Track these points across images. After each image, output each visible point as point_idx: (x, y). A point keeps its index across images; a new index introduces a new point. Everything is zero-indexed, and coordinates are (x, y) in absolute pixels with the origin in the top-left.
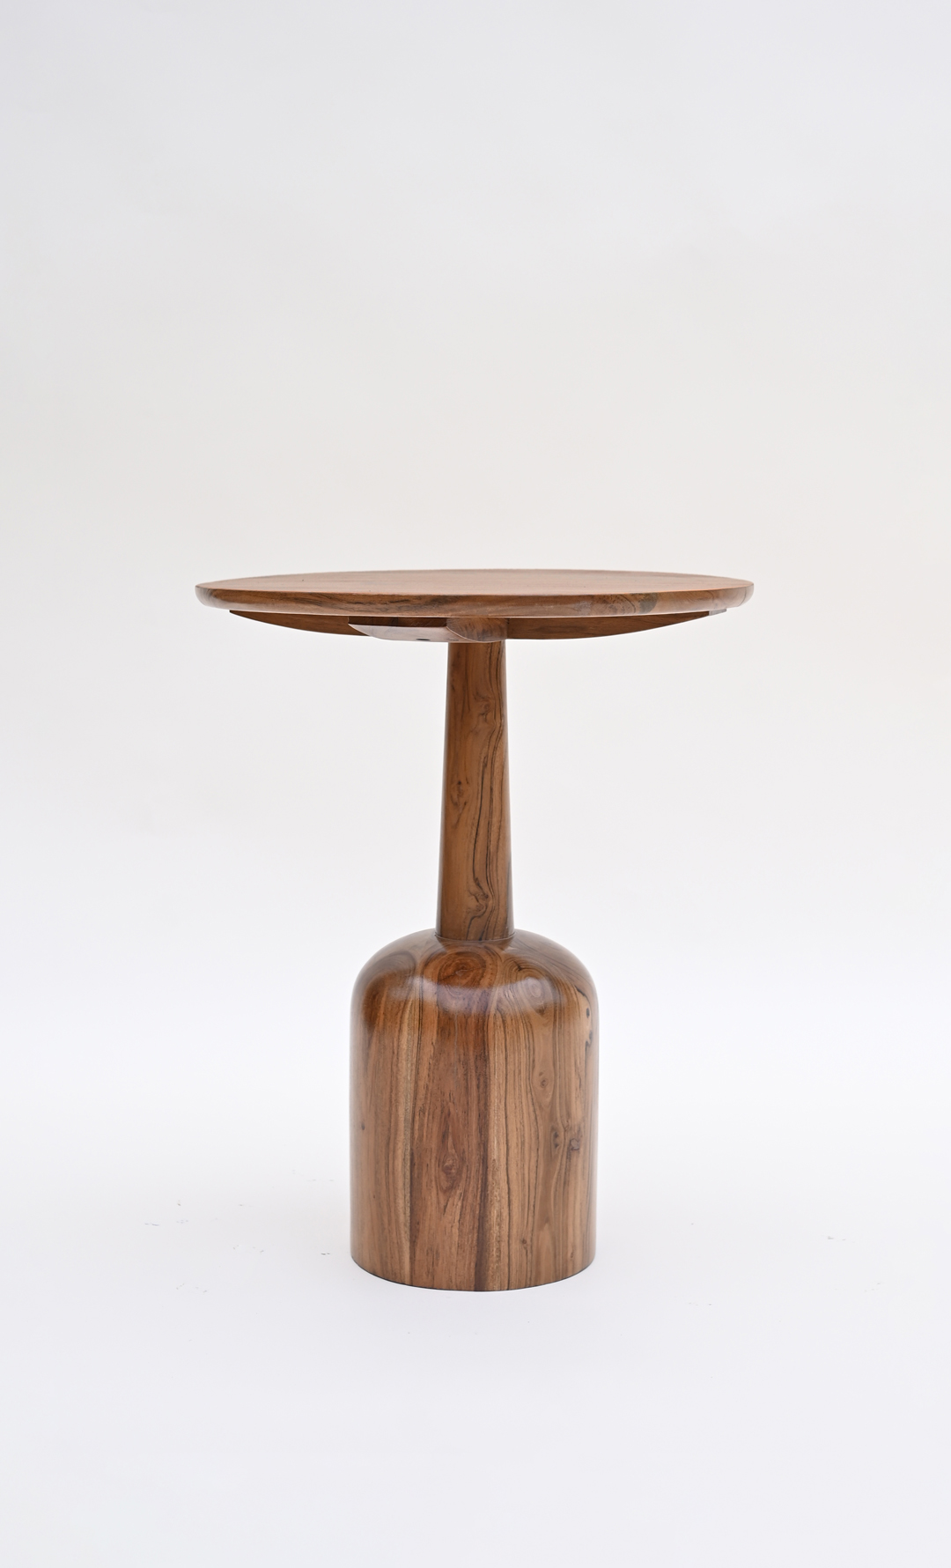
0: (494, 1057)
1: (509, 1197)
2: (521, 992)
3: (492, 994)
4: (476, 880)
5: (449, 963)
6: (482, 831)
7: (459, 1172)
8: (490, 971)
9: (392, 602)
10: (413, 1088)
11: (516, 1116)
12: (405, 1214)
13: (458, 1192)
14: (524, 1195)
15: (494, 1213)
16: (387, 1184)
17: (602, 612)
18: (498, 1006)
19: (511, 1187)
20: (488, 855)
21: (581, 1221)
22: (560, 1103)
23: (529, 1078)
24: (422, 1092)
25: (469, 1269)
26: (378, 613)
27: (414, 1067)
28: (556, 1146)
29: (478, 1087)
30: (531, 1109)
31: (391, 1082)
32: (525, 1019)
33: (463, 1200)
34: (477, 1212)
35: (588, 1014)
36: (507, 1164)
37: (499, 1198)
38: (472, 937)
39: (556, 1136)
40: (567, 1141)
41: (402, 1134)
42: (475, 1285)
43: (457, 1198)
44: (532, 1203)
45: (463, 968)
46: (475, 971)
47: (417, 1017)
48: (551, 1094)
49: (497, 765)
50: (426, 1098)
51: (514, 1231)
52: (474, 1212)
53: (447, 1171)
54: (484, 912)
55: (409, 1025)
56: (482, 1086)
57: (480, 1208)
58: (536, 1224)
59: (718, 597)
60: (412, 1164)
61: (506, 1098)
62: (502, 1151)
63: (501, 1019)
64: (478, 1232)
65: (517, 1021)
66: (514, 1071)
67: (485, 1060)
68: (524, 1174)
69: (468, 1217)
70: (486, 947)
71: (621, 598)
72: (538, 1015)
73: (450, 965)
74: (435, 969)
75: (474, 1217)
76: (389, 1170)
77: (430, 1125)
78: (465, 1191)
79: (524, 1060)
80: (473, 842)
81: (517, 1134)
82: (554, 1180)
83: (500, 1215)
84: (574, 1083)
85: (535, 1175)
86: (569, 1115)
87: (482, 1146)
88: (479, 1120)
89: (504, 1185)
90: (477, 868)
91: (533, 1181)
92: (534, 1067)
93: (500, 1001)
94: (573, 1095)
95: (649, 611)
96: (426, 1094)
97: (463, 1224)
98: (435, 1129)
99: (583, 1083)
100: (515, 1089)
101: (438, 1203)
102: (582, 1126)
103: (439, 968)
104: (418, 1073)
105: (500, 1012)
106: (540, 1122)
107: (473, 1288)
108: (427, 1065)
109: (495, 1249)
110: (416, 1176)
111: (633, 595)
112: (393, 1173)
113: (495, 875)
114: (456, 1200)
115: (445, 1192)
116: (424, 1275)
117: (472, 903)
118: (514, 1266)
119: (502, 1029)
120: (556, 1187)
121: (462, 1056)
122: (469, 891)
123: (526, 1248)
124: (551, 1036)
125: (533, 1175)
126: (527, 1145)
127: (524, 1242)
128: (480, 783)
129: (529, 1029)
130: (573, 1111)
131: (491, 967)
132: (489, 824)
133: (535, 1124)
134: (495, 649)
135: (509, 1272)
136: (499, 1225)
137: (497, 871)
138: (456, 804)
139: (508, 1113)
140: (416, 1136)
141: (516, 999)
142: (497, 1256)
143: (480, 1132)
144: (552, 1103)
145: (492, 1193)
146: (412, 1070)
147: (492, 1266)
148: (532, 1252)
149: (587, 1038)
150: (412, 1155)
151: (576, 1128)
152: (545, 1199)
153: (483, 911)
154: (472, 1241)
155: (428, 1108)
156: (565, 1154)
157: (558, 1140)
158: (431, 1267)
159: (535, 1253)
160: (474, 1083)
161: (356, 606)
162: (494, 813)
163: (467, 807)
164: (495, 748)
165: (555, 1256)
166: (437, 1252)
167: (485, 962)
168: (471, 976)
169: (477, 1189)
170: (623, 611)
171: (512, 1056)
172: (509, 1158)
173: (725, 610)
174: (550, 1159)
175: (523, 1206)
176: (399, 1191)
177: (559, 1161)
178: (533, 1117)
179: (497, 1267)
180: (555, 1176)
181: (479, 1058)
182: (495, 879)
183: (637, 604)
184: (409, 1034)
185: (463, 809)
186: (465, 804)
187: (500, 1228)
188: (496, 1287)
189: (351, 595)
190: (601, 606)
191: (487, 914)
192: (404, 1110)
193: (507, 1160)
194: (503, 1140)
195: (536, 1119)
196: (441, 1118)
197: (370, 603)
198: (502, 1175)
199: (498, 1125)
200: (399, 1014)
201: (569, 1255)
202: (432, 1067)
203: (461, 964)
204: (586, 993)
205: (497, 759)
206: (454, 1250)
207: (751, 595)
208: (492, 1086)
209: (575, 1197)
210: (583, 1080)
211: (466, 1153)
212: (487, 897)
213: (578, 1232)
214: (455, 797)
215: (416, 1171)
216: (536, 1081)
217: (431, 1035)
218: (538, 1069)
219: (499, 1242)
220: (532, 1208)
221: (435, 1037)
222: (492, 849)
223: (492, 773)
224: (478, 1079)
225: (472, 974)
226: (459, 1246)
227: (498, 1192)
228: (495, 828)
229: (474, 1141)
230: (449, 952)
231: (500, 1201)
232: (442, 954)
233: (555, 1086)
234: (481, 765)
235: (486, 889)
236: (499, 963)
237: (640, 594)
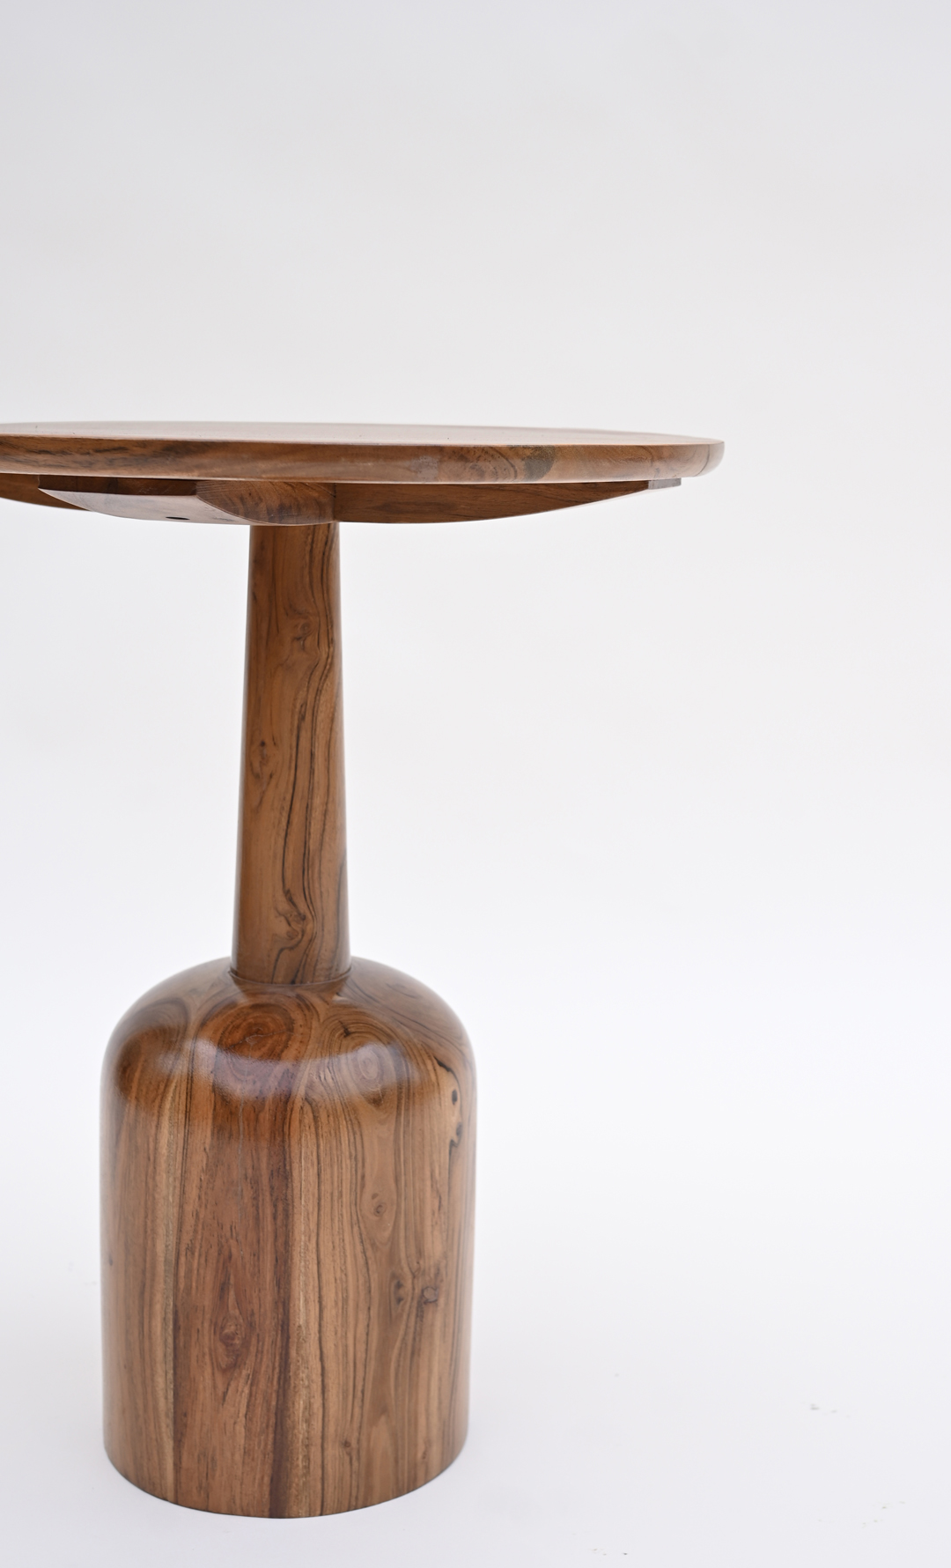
0: (300, 1172)
1: (323, 1381)
2: (345, 1071)
3: (299, 1075)
4: (288, 894)
5: (238, 1022)
6: (297, 819)
7: (246, 1343)
8: (299, 1037)
9: (98, 451)
10: (176, 1215)
11: (334, 1261)
12: (166, 1398)
13: (244, 1372)
14: (347, 1377)
15: (300, 1405)
16: (142, 1351)
17: (458, 477)
18: (306, 1094)
19: (326, 1366)
20: (306, 854)
21: (440, 1403)
22: (406, 1237)
23: (356, 1203)
24: (189, 1221)
25: (261, 1485)
26: (75, 469)
27: (178, 1184)
28: (399, 1300)
29: (275, 1217)
30: (359, 1248)
31: (146, 1202)
32: (349, 1111)
33: (252, 1385)
34: (274, 1403)
35: (454, 1099)
36: (320, 1332)
37: (306, 1383)
38: (280, 980)
39: (399, 1286)
40: (417, 1291)
41: (162, 1281)
42: (270, 1510)
43: (242, 1381)
44: (359, 1388)
45: (257, 1032)
46: (275, 1038)
47: (182, 1107)
48: (390, 1225)
49: (321, 717)
50: (195, 1231)
51: (331, 1429)
52: (268, 1402)
53: (227, 1340)
54: (300, 942)
55: (170, 1119)
56: (280, 1217)
57: (278, 1396)
58: (365, 1419)
59: (660, 458)
60: (176, 1328)
61: (318, 1235)
62: (312, 1313)
63: (311, 1115)
64: (275, 1432)
65: (336, 1117)
66: (332, 1194)
67: (286, 1178)
68: (346, 1346)
69: (259, 1411)
70: (298, 997)
71: (492, 452)
72: (371, 1107)
73: (238, 1027)
74: (215, 1032)
75: (268, 1410)
76: (144, 1333)
77: (202, 1271)
78: (255, 1372)
79: (347, 1176)
80: (283, 834)
81: (336, 1288)
82: (396, 1351)
83: (309, 1407)
84: (430, 1203)
85: (364, 1346)
86: (420, 1253)
87: (280, 1305)
88: (276, 1266)
89: (315, 1364)
90: (289, 873)
91: (361, 1355)
92: (363, 1186)
93: (310, 1086)
94: (428, 1222)
95: (540, 476)
96: (196, 1225)
97: (251, 1420)
98: (209, 1278)
99: (445, 1203)
100: (332, 1220)
101: (215, 1387)
102: (443, 1265)
103: (221, 1031)
104: (183, 1192)
105: (310, 1104)
106: (373, 1267)
107: (267, 1513)
108: (196, 1182)
109: (301, 1457)
110: (181, 1344)
111: (512, 448)
112: (150, 1338)
113: (317, 885)
114: (241, 1384)
115: (224, 1371)
116: (195, 1490)
117: (281, 927)
118: (330, 1481)
119: (313, 1129)
120: (398, 1361)
121: (250, 1171)
122: (276, 909)
123: (349, 1454)
124: (392, 1138)
125: (361, 1347)
126: (351, 1303)
127: (346, 1444)
128: (294, 744)
129: (356, 1129)
130: (428, 1246)
131: (301, 1030)
132: (308, 808)
133: (364, 1270)
134: (320, 536)
135: (323, 1489)
136: (308, 1421)
137: (320, 878)
138: (257, 777)
139: (322, 1257)
140: (182, 1286)
141: (336, 1083)
142: (305, 1467)
143: (278, 1284)
144: (393, 1240)
145: (296, 1375)
146: (175, 1187)
147: (297, 1480)
148: (359, 1459)
149: (452, 1134)
150: (176, 1313)
151: (433, 1271)
152: (381, 1380)
153: (297, 939)
154: (266, 1445)
155: (198, 1247)
156: (414, 1311)
157: (401, 1292)
158: (204, 1480)
159: (363, 1459)
160: (269, 1211)
161: (41, 458)
162: (316, 791)
163: (273, 782)
164: (319, 692)
165: (396, 1461)
166: (213, 1459)
167: (292, 1022)
168: (268, 1045)
169: (274, 1369)
170: (495, 475)
171: (328, 1171)
172: (324, 1323)
173: (677, 482)
174: (389, 1320)
175: (345, 1393)
176: (158, 1365)
177: (404, 1323)
178: (361, 1261)
179: (304, 1483)
180: (398, 1344)
181: (275, 1174)
182: (318, 892)
183: (520, 464)
184: (170, 1133)
185: (269, 784)
186: (271, 776)
187: (309, 1426)
188: (302, 1512)
189: (32, 438)
190: (455, 466)
191: (304, 944)
192: (163, 1245)
193: (320, 1325)
194: (313, 1297)
195: (367, 1263)
196: (218, 1262)
197: (63, 452)
198: (312, 1348)
199: (306, 1275)
200: (157, 1102)
201: (420, 1455)
202: (204, 1185)
203: (256, 1024)
204: (452, 1067)
205: (322, 708)
206: (238, 1457)
207: (720, 458)
208: (296, 1216)
209: (430, 1372)
210: (445, 1198)
211: (257, 1316)
212: (304, 918)
213: (434, 1420)
214: (256, 764)
215: (182, 1339)
216: (367, 1204)
217: (204, 1134)
218: (369, 1189)
219: (307, 1446)
220: (359, 1394)
221: (208, 1141)
222: (313, 845)
223: (313, 730)
224: (275, 1206)
225: (270, 1042)
226: (246, 1452)
227: (306, 1374)
228: (317, 814)
229: (269, 1298)
230: (243, 1001)
231: (308, 1387)
232: (232, 1005)
233: (398, 1213)
234: (296, 717)
235: (302, 907)
236: (315, 1024)
237: (525, 448)
